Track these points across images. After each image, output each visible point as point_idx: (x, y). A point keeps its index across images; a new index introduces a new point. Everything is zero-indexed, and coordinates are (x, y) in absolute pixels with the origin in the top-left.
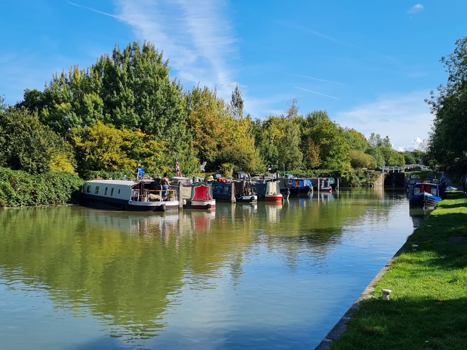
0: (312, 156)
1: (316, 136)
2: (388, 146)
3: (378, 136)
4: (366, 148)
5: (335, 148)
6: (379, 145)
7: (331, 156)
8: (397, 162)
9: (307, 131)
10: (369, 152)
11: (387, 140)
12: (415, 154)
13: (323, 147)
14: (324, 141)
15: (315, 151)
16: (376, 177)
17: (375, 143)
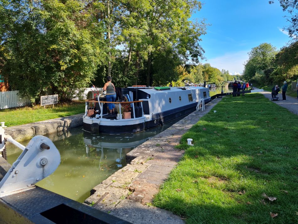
0: (206, 78)
1: (207, 72)
2: (228, 73)
3: (225, 70)
4: (221, 75)
5: (213, 75)
6: (225, 73)
7: (211, 78)
8: (231, 80)
9: (204, 70)
10: (222, 76)
11: (228, 72)
12: (237, 76)
13: (209, 75)
14: (210, 73)
15: (207, 76)
16: (226, 84)
17: (223, 72)
